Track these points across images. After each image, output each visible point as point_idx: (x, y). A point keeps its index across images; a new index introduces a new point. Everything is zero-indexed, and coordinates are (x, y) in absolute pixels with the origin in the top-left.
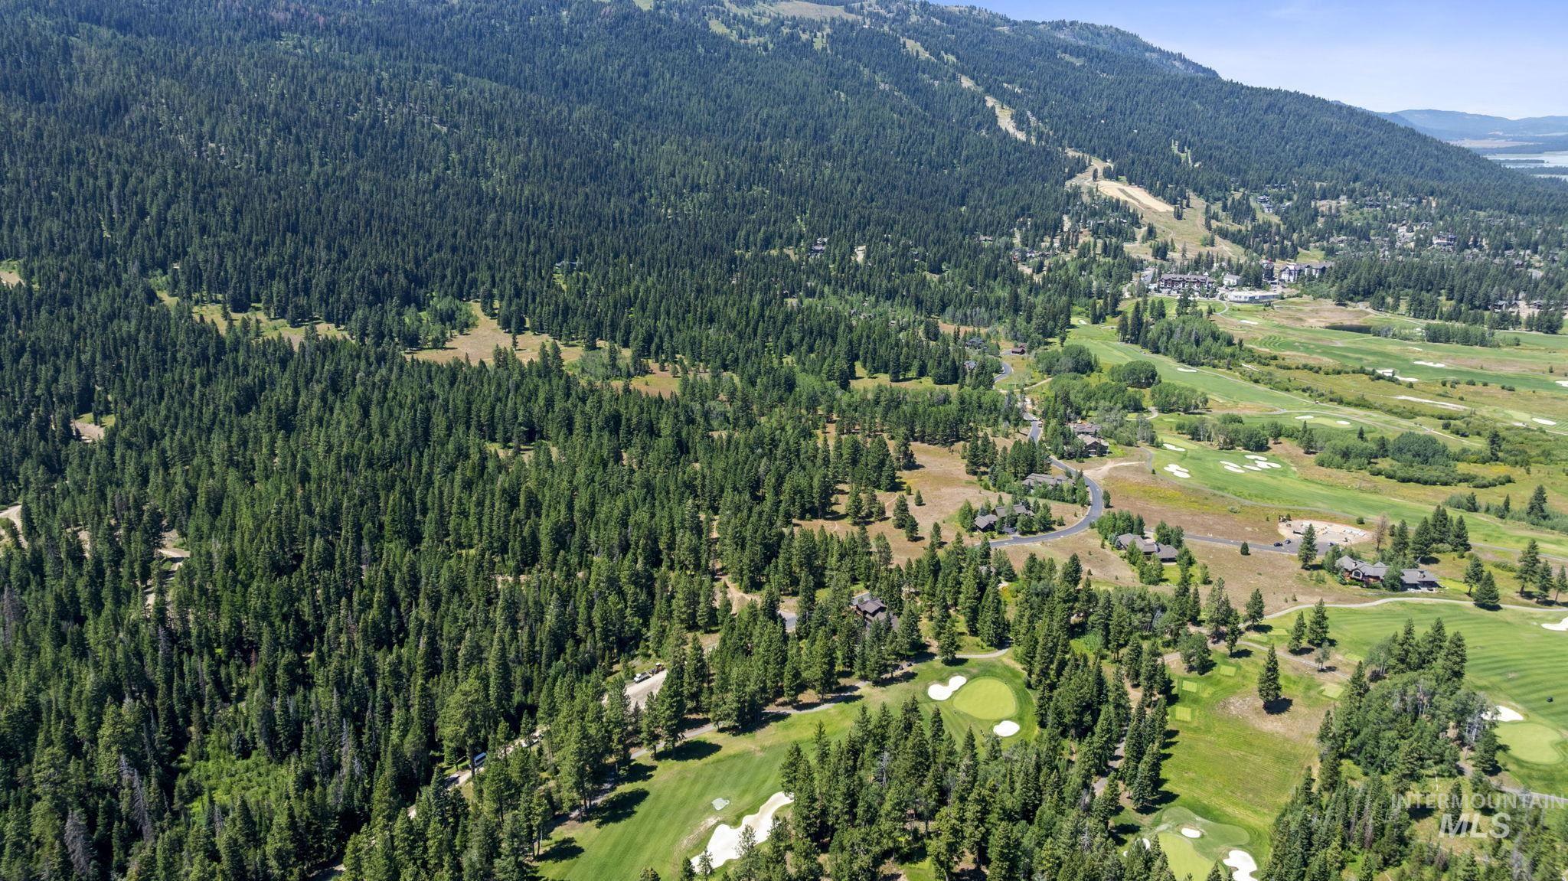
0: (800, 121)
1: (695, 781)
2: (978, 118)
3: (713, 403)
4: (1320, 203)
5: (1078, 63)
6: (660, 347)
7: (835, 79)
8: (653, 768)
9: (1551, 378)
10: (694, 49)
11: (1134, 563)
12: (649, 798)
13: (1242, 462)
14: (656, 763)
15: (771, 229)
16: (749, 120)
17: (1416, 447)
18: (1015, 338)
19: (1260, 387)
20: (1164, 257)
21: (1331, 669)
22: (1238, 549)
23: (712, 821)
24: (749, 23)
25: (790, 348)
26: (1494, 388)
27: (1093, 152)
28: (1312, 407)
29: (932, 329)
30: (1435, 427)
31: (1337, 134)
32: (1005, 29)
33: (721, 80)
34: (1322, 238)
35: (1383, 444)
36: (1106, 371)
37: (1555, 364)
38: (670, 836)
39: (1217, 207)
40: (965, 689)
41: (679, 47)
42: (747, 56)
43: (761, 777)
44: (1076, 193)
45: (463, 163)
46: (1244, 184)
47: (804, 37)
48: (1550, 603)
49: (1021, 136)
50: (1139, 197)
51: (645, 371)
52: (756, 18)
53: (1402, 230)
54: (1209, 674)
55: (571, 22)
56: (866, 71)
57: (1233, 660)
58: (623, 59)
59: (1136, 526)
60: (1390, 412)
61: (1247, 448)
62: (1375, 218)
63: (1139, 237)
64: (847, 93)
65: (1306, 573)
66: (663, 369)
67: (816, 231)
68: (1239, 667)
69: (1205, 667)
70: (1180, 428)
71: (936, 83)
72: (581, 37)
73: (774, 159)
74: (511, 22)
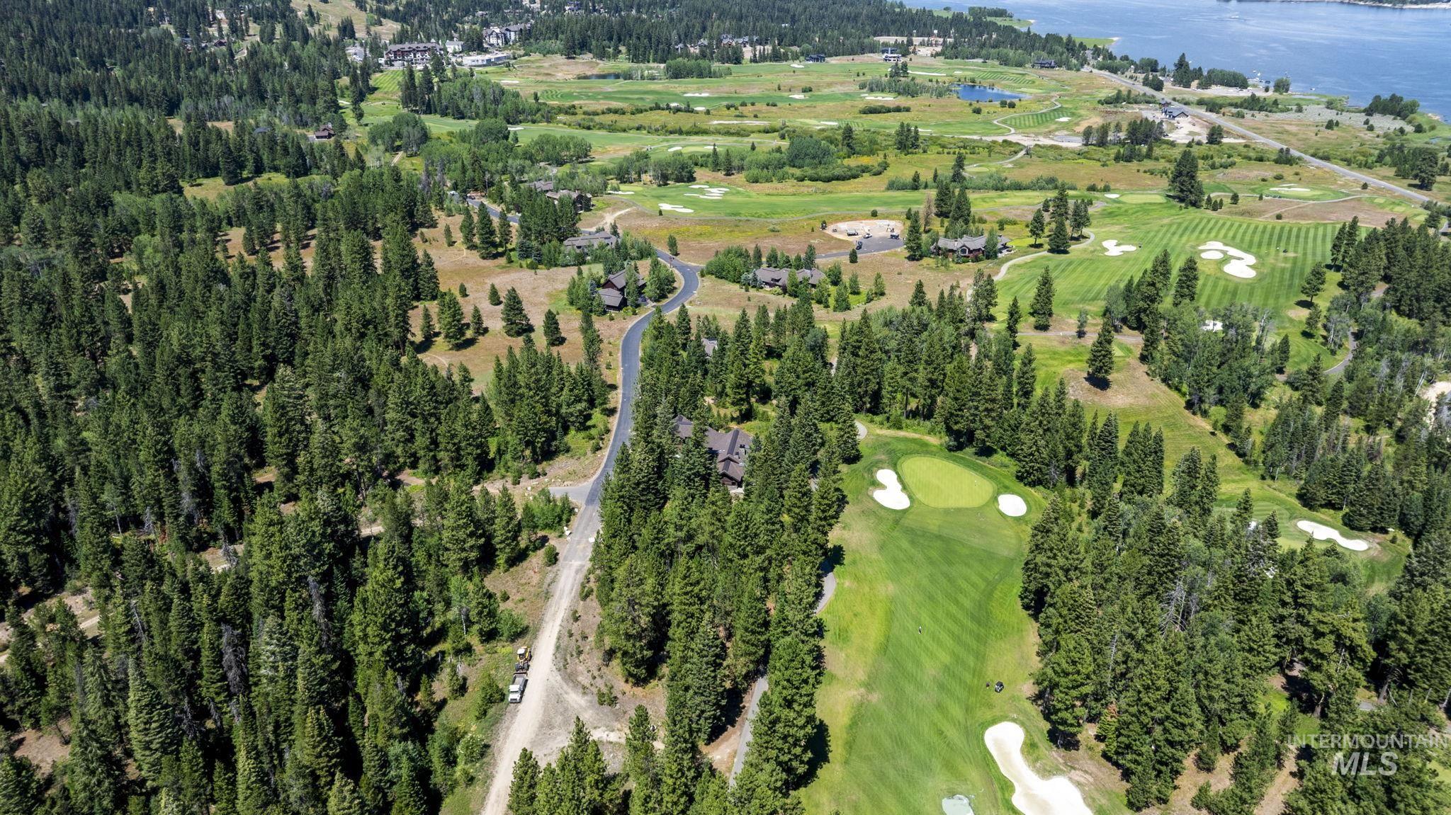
1: (873, 799)
40: (906, 482)
48: (1077, 239)
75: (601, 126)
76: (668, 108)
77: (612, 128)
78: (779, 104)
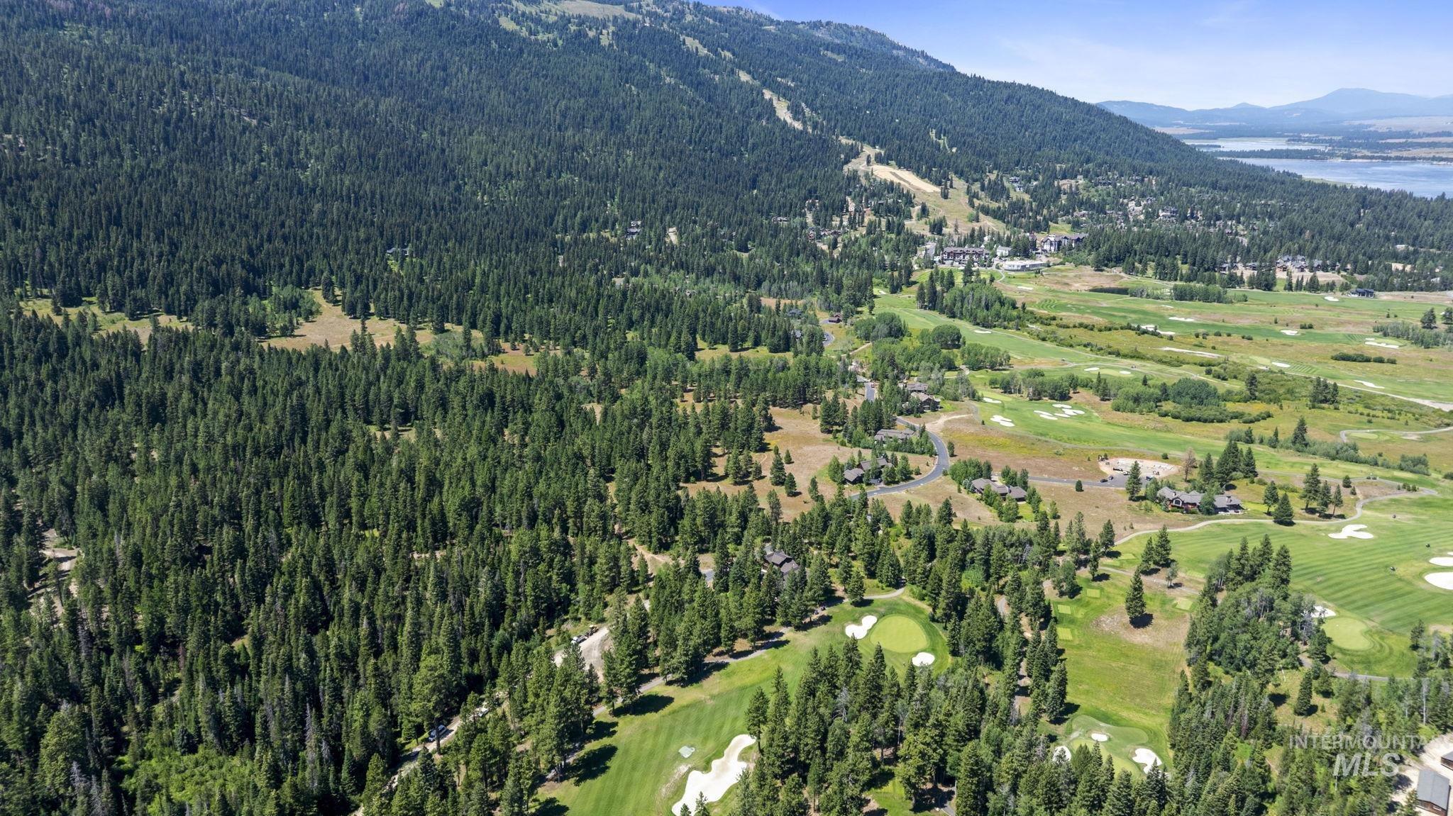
0: (597, 112)
1: (657, 733)
2: (758, 109)
3: (575, 378)
4: (1061, 182)
5: (840, 59)
6: (509, 328)
7: (626, 73)
8: (615, 724)
9: (1277, 328)
10: (489, 45)
11: (990, 505)
12: (618, 753)
13: (1053, 411)
14: (615, 719)
15: (586, 213)
16: (548, 112)
17: (1192, 391)
18: (829, 309)
19: (1048, 344)
20: (940, 233)
21: (1178, 585)
22: (1073, 487)
23: (683, 769)
24: (538, 21)
25: (631, 325)
26: (1236, 338)
27: (863, 139)
28: (1097, 360)
29: (755, 303)
30: (1200, 373)
31: (1067, 123)
32: (772, 28)
33: (518, 74)
34: (1067, 213)
35: (1164, 388)
36: (914, 335)
37: (1279, 316)
38: (648, 787)
39: (976, 187)
40: (878, 627)
41: (473, 42)
42: (539, 51)
43: (716, 723)
44: (854, 177)
45: (278, 154)
46: (996, 167)
47: (591, 34)
48: (1329, 517)
49: (798, 125)
50: (909, 180)
51: (498, 351)
52: (543, 16)
53: (1132, 205)
54: (1078, 597)
55: (366, 17)
56: (652, 66)
57: (1095, 584)
58: (421, 54)
59: (984, 471)
60: (1161, 361)
61: (1052, 397)
62: (1108, 194)
63: (914, 215)
64: (637, 86)
65: (1135, 504)
66: (514, 348)
67: (629, 216)
68: (1102, 590)
69: (1074, 591)
70: (993, 383)
71: (717, 77)
72: (377, 32)
73: (578, 148)
74: (306, 18)
75: (1055, 340)
76: (1139, 328)
77: (1061, 343)
78: (1257, 338)
